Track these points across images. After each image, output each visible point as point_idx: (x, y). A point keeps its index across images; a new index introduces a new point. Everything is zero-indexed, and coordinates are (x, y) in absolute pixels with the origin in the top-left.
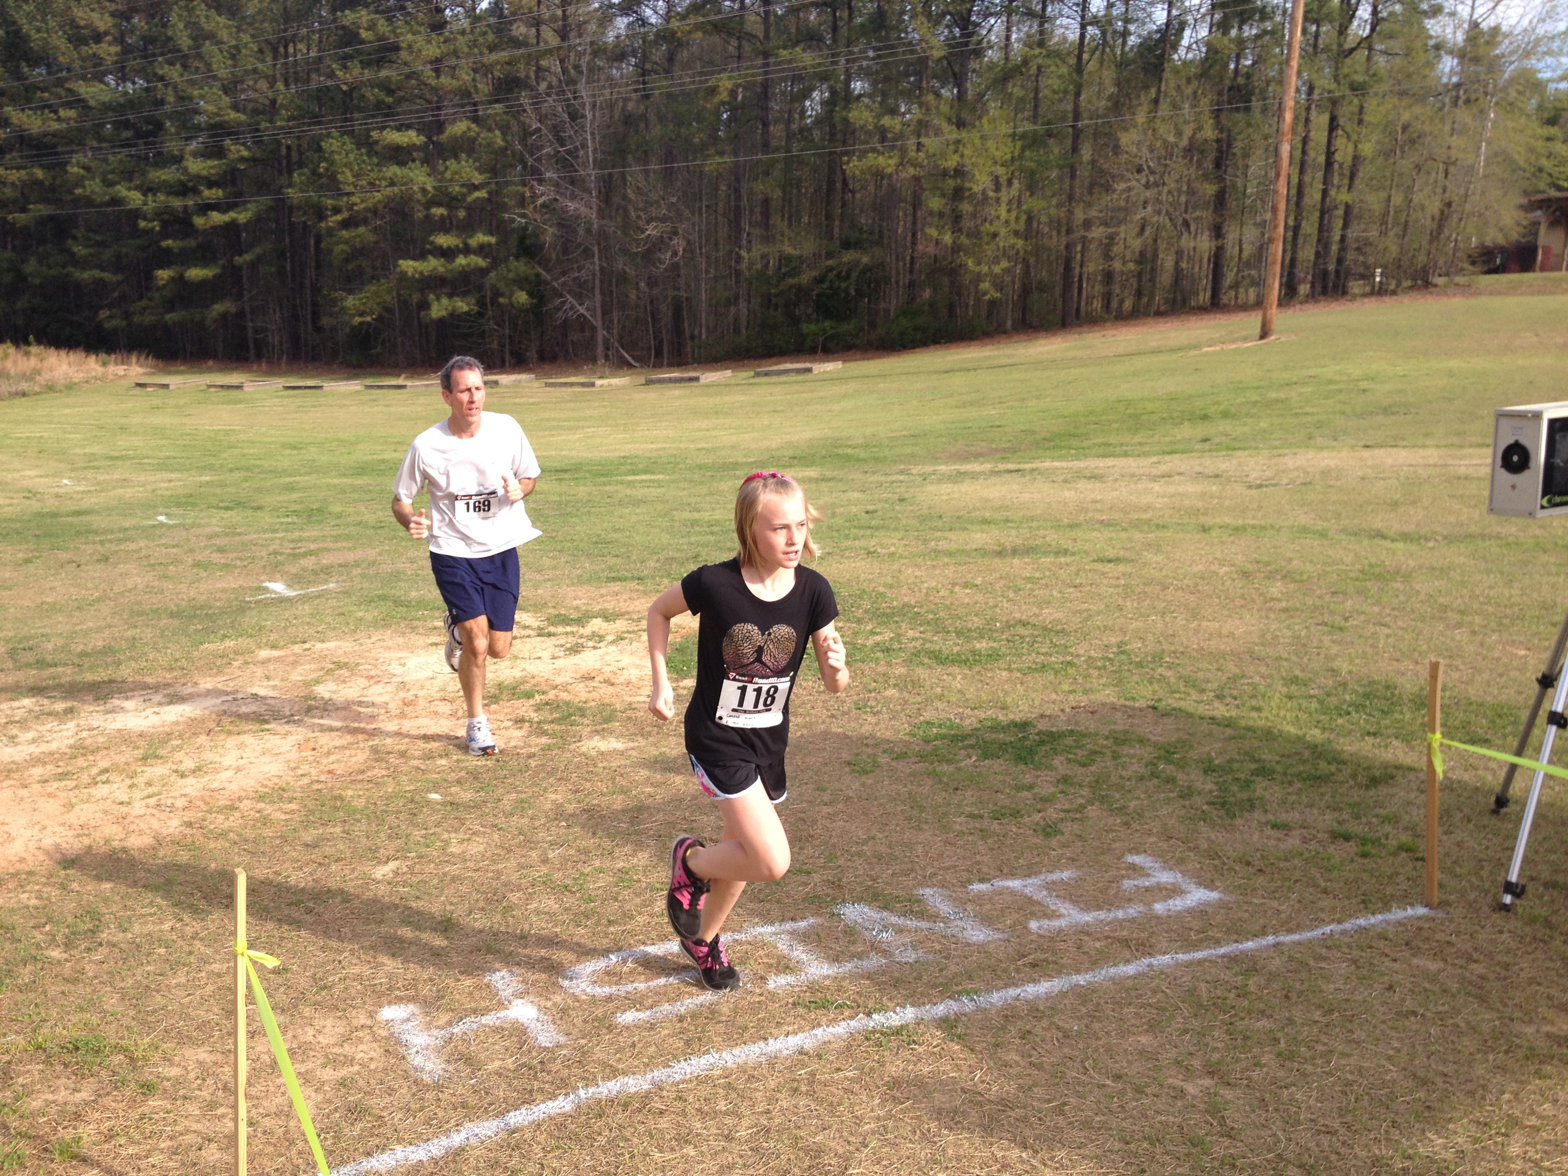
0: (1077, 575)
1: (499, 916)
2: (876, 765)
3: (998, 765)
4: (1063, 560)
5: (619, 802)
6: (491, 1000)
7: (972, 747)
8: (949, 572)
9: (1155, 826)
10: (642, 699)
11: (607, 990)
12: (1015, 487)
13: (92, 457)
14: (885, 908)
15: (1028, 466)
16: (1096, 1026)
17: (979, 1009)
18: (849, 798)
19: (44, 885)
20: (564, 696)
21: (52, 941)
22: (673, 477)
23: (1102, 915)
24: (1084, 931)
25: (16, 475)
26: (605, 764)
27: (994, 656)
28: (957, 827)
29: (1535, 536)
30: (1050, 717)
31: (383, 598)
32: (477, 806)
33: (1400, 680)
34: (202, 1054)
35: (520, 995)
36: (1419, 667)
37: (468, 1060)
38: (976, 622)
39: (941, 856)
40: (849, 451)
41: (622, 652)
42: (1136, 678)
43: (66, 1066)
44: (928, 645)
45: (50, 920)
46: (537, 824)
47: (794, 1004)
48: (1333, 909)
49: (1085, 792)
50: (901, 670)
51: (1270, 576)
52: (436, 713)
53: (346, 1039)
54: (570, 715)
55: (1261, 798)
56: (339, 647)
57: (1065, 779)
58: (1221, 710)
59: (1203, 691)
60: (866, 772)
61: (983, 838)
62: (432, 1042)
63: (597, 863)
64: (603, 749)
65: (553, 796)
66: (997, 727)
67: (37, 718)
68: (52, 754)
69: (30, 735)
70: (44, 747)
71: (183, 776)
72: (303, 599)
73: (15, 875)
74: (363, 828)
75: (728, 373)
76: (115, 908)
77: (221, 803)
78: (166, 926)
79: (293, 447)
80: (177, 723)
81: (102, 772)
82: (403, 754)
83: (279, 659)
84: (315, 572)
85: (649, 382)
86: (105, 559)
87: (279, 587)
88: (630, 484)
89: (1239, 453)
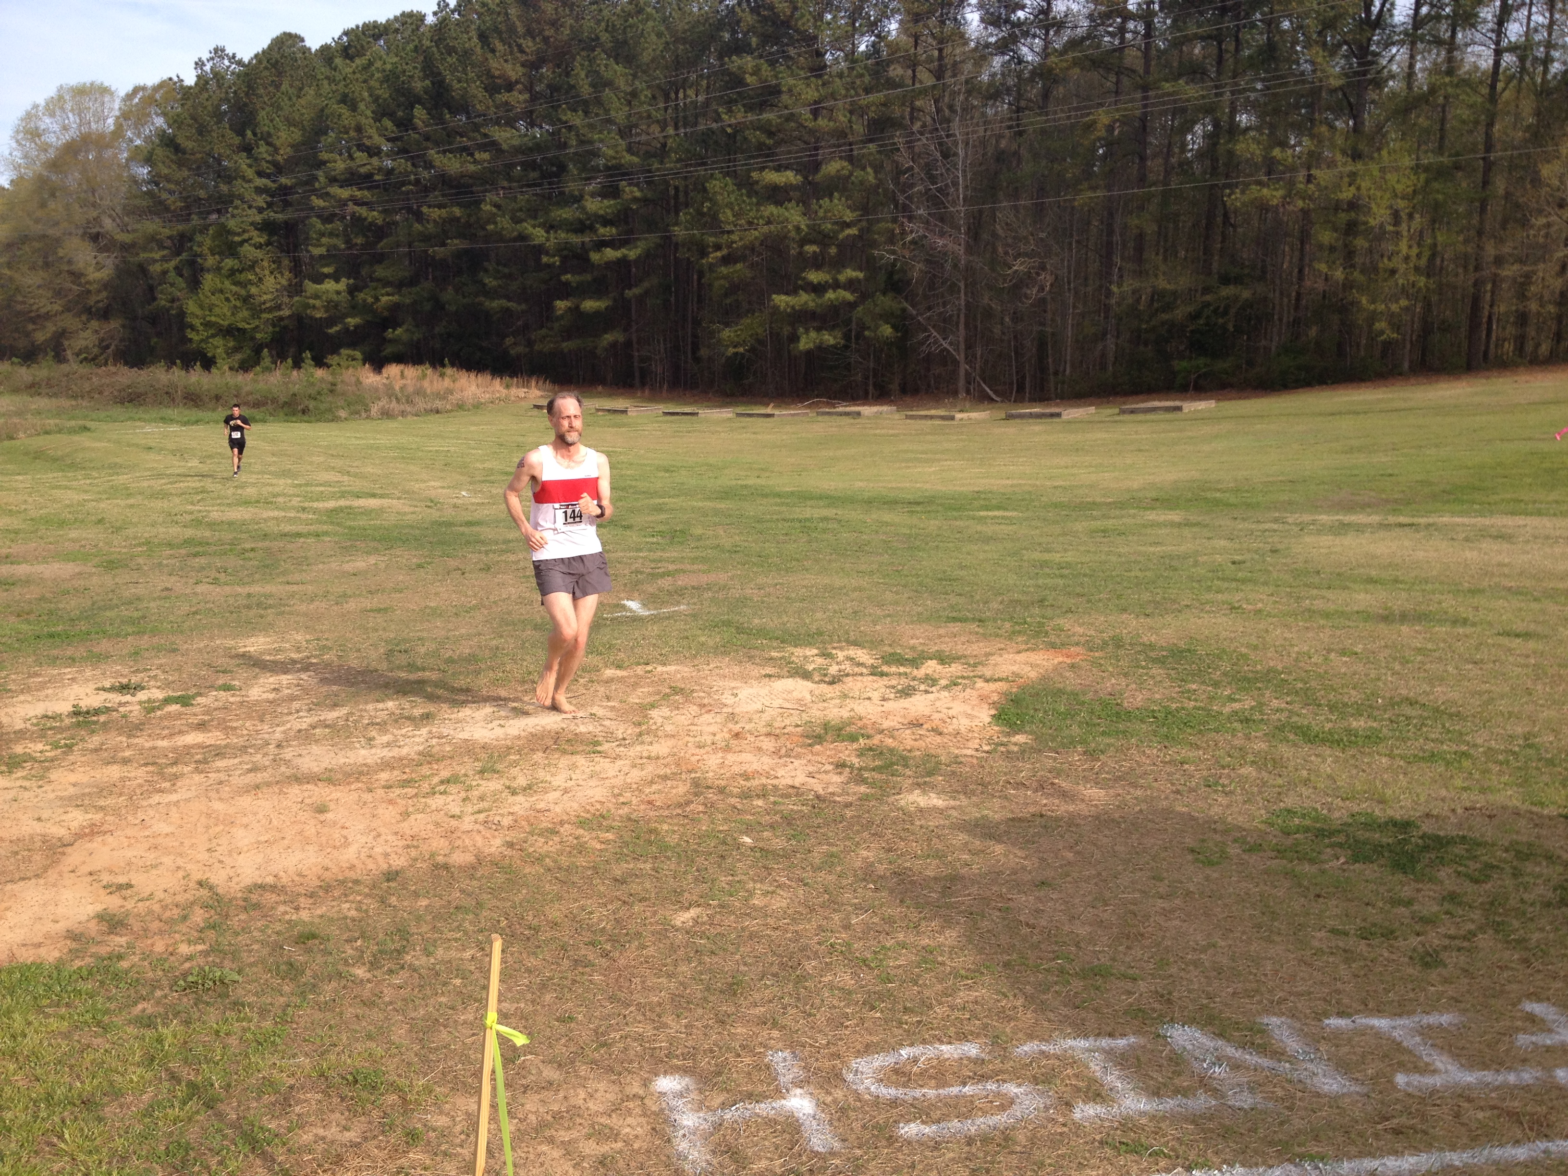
0: (1477, 649)
1: (791, 986)
2: (1224, 856)
3: (1371, 871)
4: (1461, 630)
5: (932, 868)
6: (769, 1084)
7: (1340, 845)
8: (1325, 635)
10: (969, 752)
12: (1407, 543)
13: (491, 471)
14: (1221, 1035)
15: (1423, 521)
18: (1189, 893)
19: (367, 895)
20: (889, 742)
21: (359, 960)
22: (1029, 514)
25: (423, 486)
26: (923, 822)
27: (1372, 738)
28: (1316, 944)
30: (1437, 817)
31: (728, 624)
32: (786, 855)
37: (735, 1154)
38: (1355, 695)
39: (1293, 977)
40: (1218, 495)
41: (954, 698)
42: (1546, 778)
43: (342, 1099)
44: (1295, 719)
45: (363, 936)
46: (844, 882)
47: (1101, 1142)
49: (1477, 915)
50: (1259, 745)
52: (760, 749)
53: (617, 1108)
54: (893, 764)
56: (678, 672)
57: (1452, 897)
60: (1211, 864)
61: (1347, 961)
63: (901, 936)
64: (922, 804)
65: (865, 853)
66: (1371, 824)
67: (396, 721)
68: (401, 759)
69: (385, 739)
70: (395, 752)
71: (514, 793)
72: (654, 619)
73: (342, 882)
74: (673, 867)
75: (1092, 409)
76: (425, 928)
77: (544, 825)
78: (468, 954)
79: (667, 471)
80: (519, 738)
81: (442, 782)
82: (722, 790)
83: (621, 680)
84: (670, 593)
85: (1009, 417)
86: (487, 569)
87: (634, 605)
88: (982, 520)
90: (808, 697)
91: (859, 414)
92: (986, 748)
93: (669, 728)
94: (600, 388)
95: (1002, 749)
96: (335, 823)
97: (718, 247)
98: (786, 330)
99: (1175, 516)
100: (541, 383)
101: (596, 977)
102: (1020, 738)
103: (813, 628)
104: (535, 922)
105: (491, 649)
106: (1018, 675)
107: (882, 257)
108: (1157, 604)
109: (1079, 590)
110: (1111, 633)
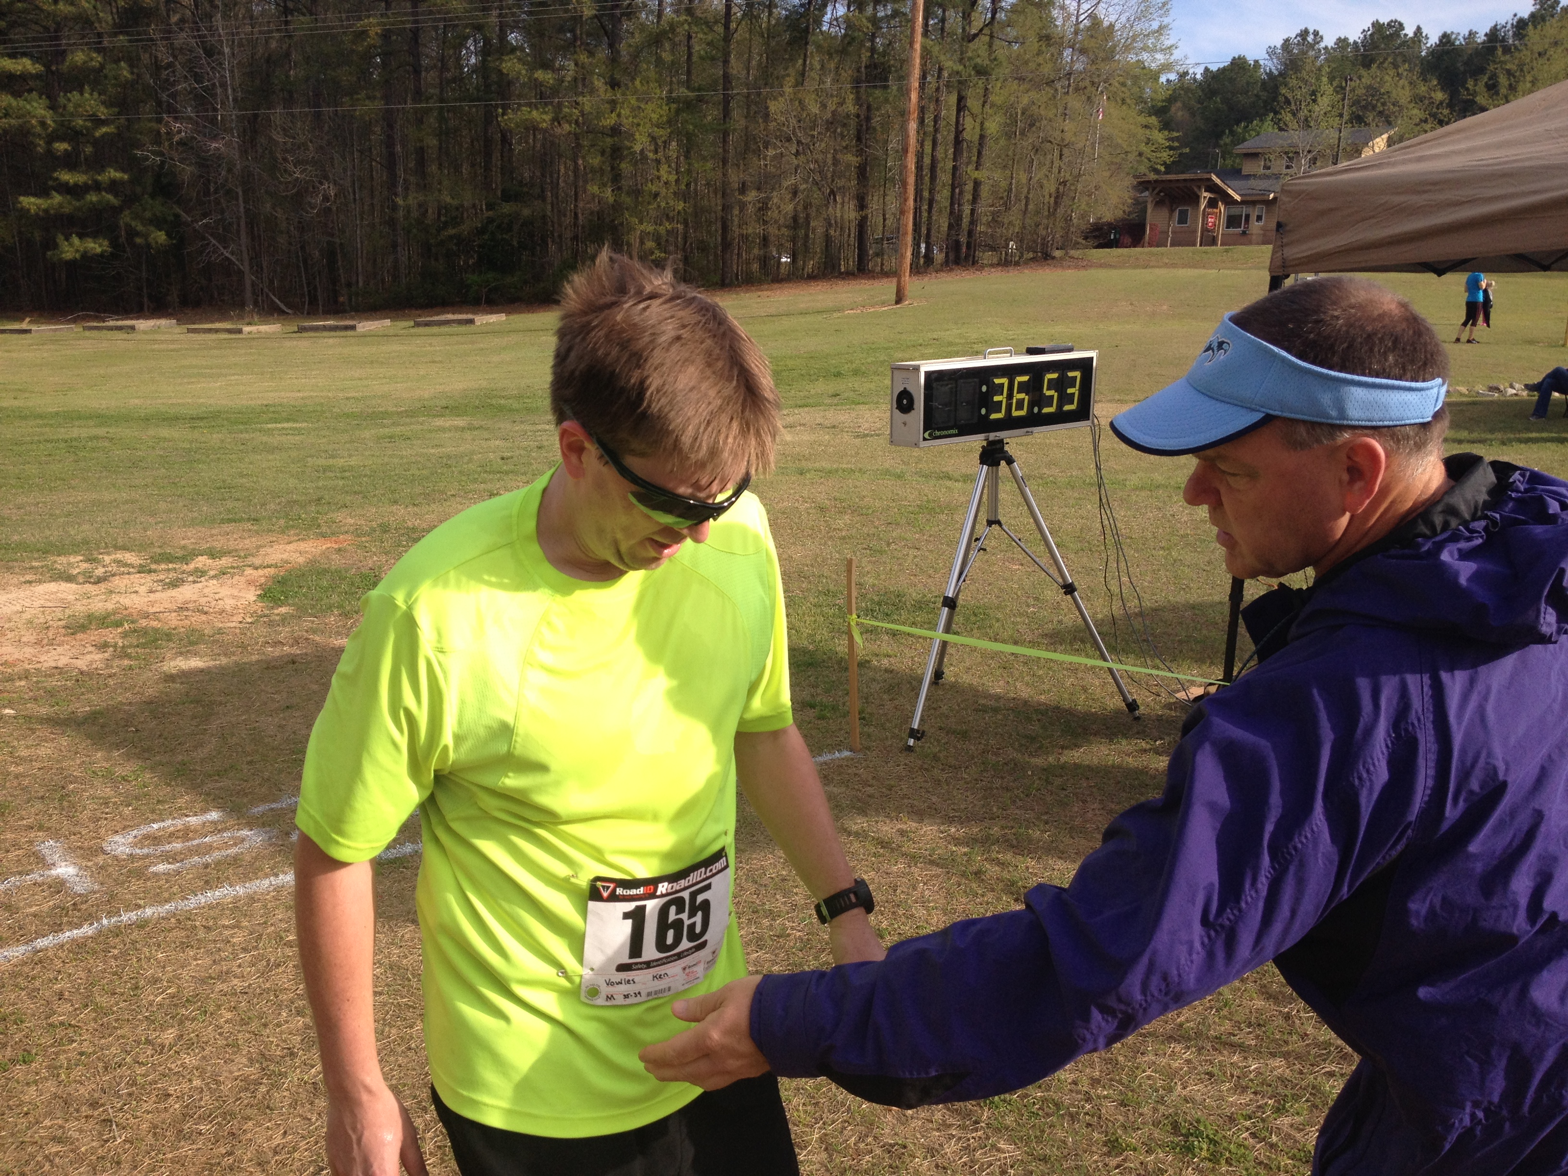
1: (55, 802)
6: (38, 863)
10: (233, 625)
20: (154, 623)
22: (316, 425)
26: (186, 681)
32: (50, 719)
33: (912, 590)
36: (929, 581)
37: (9, 907)
40: (502, 402)
41: (221, 585)
46: (107, 729)
51: (842, 512)
52: (20, 642)
54: (157, 640)
63: (159, 758)
64: (183, 667)
75: (387, 322)
85: (301, 330)
88: (270, 432)
89: (861, 407)
90: (72, 596)
91: (133, 328)
92: (250, 620)
95: (265, 619)
98: (40, 235)
99: (460, 422)
102: (283, 610)
103: (79, 538)
106: (287, 562)
107: (146, 158)
108: (426, 495)
109: (357, 488)
110: (380, 521)
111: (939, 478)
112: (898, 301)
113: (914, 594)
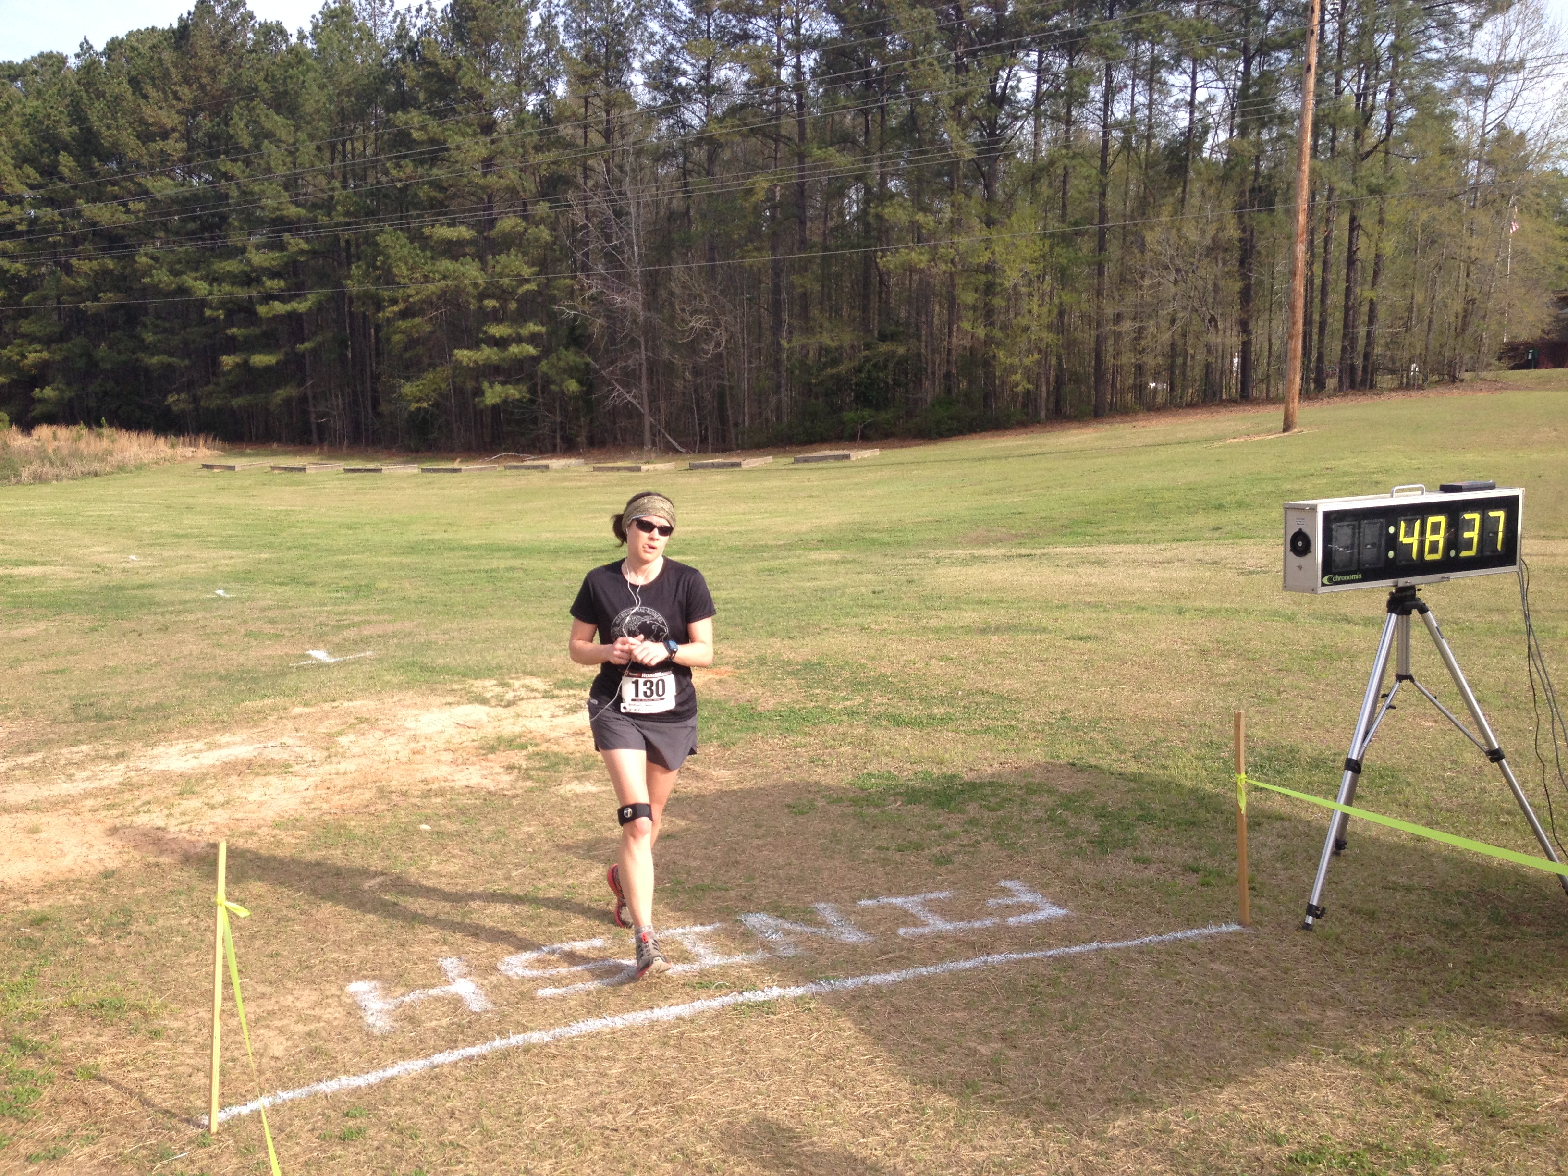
0: (1047, 650)
2: (813, 808)
3: (917, 809)
4: (1040, 637)
5: (582, 835)
6: (439, 978)
7: (901, 794)
9: (1034, 859)
11: (535, 973)
12: (1019, 571)
13: (159, 534)
14: (781, 917)
15: (1039, 551)
16: (924, 1003)
17: (833, 991)
18: (780, 833)
19: (89, 889)
20: (555, 748)
21: (91, 930)
23: (962, 925)
24: (941, 936)
25: (86, 551)
26: (577, 803)
27: (946, 720)
28: (865, 857)
29: (1492, 622)
30: (977, 771)
31: (413, 664)
32: (460, 835)
33: (1306, 745)
34: (203, 1013)
35: (464, 976)
36: (1327, 735)
37: (412, 1020)
38: (942, 690)
39: (843, 879)
40: (875, 535)
42: (1068, 740)
43: (93, 1018)
44: (891, 710)
45: (90, 915)
46: (507, 849)
47: (684, 984)
48: (1160, 925)
49: (985, 831)
50: (861, 731)
51: (1226, 655)
52: (439, 761)
53: (319, 1004)
54: (556, 764)
55: (1136, 839)
56: (364, 705)
57: (973, 822)
58: (1133, 767)
59: (1123, 752)
60: (802, 813)
61: (883, 866)
62: (387, 1007)
63: (551, 880)
64: (578, 791)
65: (526, 829)
66: (928, 779)
67: (93, 760)
68: (103, 789)
69: (85, 774)
70: (97, 784)
71: (213, 807)
72: (339, 665)
73: (63, 882)
74: (361, 850)
75: (770, 459)
76: (144, 908)
77: (243, 829)
78: (185, 921)
79: (349, 527)
80: (213, 766)
81: (144, 804)
82: (404, 794)
83: (308, 715)
84: (355, 642)
85: (693, 467)
86: (165, 629)
87: (320, 655)
89: (1245, 541)
90: (485, 719)
91: (547, 467)
93: (356, 750)
94: (275, 446)
96: (49, 841)
97: (394, 301)
98: (470, 385)
99: (835, 555)
100: (210, 441)
101: (297, 928)
103: (494, 663)
104: (242, 896)
105: (178, 698)
107: (562, 312)
108: (801, 629)
109: (738, 620)
110: (757, 653)
111: (1336, 620)
112: (1286, 429)
113: (1308, 750)
